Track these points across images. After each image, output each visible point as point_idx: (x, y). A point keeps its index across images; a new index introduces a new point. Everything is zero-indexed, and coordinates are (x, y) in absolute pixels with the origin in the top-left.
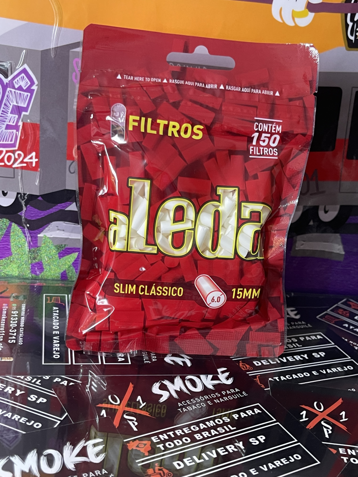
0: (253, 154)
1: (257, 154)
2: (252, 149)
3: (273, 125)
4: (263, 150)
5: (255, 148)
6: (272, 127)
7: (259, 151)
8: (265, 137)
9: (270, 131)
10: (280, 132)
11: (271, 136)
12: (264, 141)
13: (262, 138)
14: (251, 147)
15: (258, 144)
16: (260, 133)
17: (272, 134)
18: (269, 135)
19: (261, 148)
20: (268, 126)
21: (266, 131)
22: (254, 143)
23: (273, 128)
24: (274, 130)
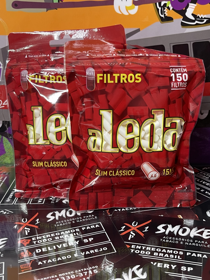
0: (173, 88)
1: (176, 87)
2: (173, 84)
3: (181, 69)
4: (179, 84)
5: (174, 83)
6: (180, 70)
7: (177, 85)
8: (179, 76)
9: (180, 72)
10: (186, 72)
11: (182, 75)
12: (179, 78)
13: (178, 77)
14: (172, 83)
15: (176, 81)
16: (175, 74)
17: (182, 73)
18: (180, 74)
19: (178, 83)
20: (179, 70)
21: (178, 72)
22: (174, 80)
23: (182, 70)
24: (183, 71)
